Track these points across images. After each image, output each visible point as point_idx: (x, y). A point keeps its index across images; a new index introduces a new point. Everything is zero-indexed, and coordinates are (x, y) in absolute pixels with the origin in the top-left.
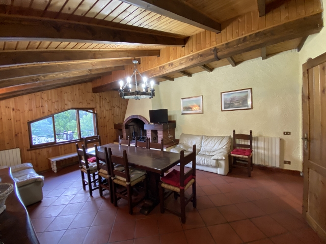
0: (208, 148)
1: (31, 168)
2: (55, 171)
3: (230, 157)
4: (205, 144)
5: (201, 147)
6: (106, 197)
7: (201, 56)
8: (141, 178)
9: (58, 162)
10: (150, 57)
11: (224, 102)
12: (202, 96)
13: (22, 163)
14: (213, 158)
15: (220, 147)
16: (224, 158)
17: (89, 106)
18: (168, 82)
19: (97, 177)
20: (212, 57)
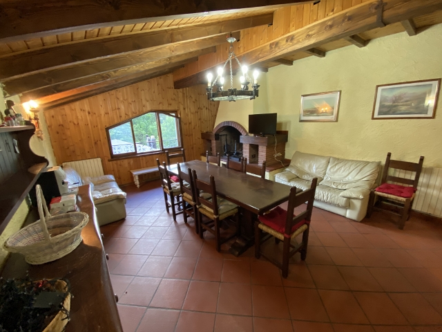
0: (336, 177)
1: (113, 181)
2: (138, 186)
3: (372, 195)
4: (332, 170)
5: (325, 174)
6: (191, 224)
7: (350, 18)
8: (232, 212)
9: (140, 176)
10: (255, 28)
11: (381, 102)
12: (340, 92)
13: (105, 174)
14: (342, 194)
15: (358, 177)
16: (361, 197)
17: (170, 108)
18: (283, 67)
19: (181, 200)
20: (373, 19)
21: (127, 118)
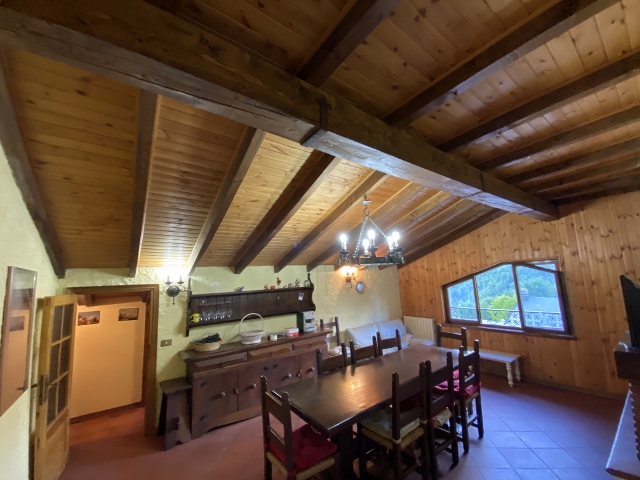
21: (465, 275)
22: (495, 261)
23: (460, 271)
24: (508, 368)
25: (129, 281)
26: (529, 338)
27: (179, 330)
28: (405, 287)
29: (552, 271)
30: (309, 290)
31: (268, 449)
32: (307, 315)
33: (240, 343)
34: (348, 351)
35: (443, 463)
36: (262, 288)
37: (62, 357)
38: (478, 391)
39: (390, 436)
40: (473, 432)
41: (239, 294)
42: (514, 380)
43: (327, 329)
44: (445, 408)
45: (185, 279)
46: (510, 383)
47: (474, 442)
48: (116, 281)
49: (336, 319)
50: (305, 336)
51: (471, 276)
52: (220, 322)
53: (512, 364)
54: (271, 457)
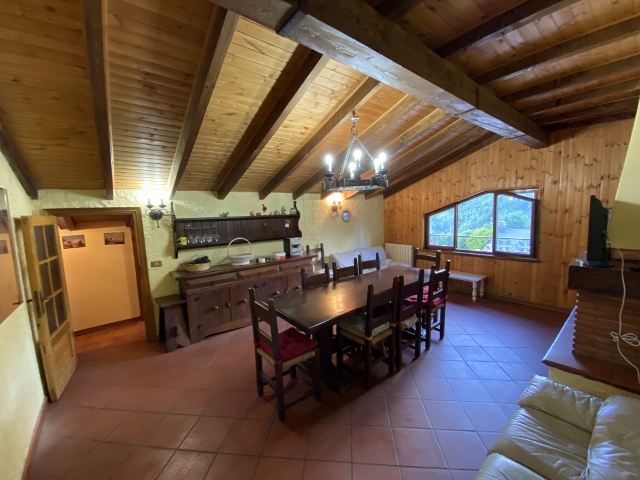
17: (520, 184)
21: (448, 203)
22: (479, 189)
23: (444, 199)
24: (474, 286)
25: (108, 204)
26: (497, 261)
27: (167, 253)
28: (389, 216)
29: (530, 199)
30: (295, 217)
31: (258, 346)
32: (293, 241)
33: (229, 265)
34: (331, 273)
35: (406, 356)
36: (248, 215)
37: (53, 275)
38: (444, 302)
39: (363, 336)
40: (435, 335)
41: (224, 219)
42: (478, 296)
43: (312, 254)
44: (412, 315)
45: (167, 202)
46: (474, 299)
47: (435, 342)
48: (94, 203)
49: (322, 245)
50: (292, 259)
51: (454, 205)
52: (207, 246)
53: (478, 283)
54: (260, 352)
